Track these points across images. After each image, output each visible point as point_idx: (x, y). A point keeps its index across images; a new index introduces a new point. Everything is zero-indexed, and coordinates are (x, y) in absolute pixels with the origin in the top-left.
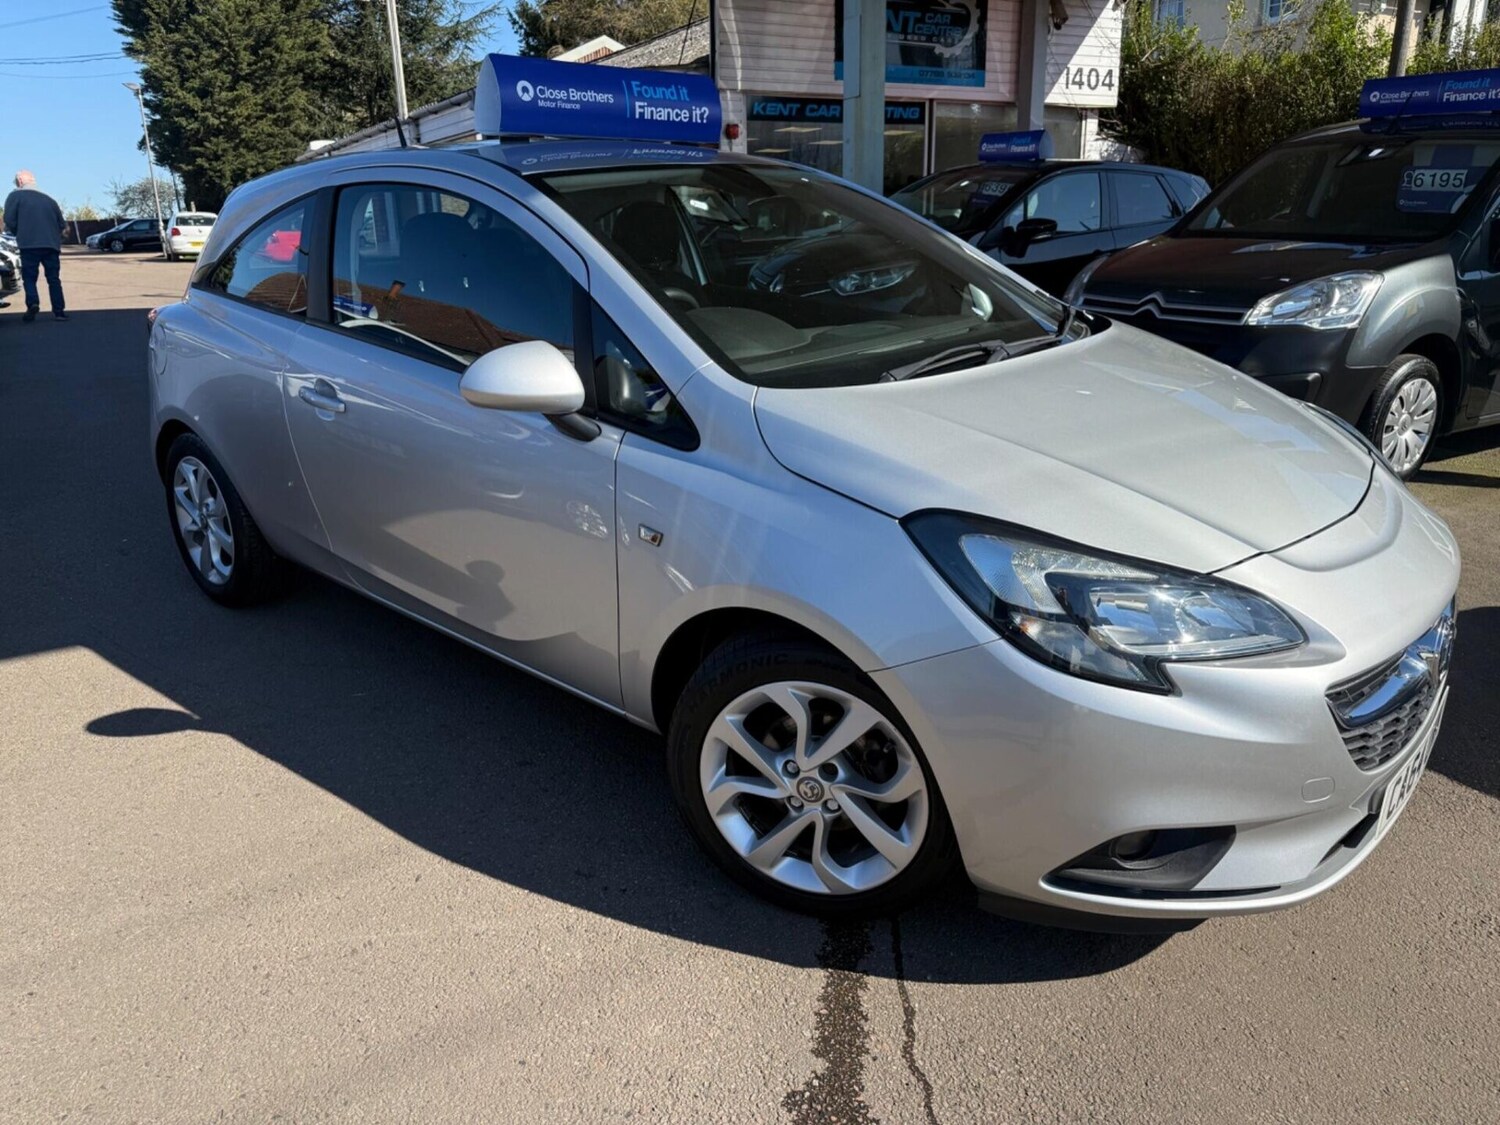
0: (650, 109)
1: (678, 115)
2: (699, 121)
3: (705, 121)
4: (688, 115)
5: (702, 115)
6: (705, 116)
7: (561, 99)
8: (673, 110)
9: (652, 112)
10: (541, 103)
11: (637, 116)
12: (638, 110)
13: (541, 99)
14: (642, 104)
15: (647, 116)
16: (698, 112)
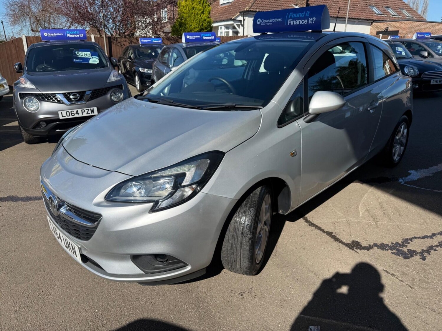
0: (293, 21)
1: (303, 22)
2: (311, 23)
3: (314, 23)
4: (307, 21)
5: (312, 21)
6: (314, 21)
7: (267, 22)
8: (301, 20)
9: (294, 22)
10: (262, 24)
11: (289, 24)
12: (289, 22)
13: (262, 23)
14: (290, 20)
15: (292, 24)
16: (311, 20)
